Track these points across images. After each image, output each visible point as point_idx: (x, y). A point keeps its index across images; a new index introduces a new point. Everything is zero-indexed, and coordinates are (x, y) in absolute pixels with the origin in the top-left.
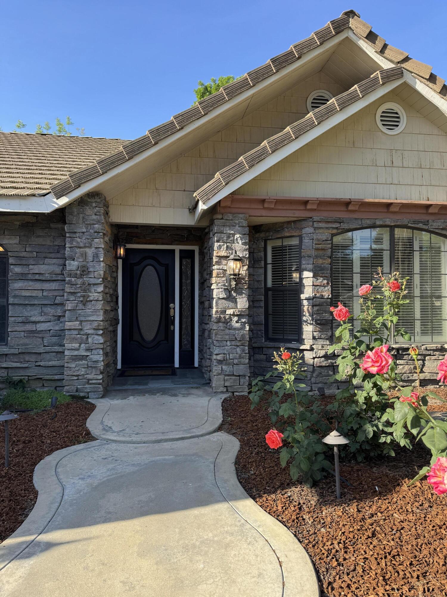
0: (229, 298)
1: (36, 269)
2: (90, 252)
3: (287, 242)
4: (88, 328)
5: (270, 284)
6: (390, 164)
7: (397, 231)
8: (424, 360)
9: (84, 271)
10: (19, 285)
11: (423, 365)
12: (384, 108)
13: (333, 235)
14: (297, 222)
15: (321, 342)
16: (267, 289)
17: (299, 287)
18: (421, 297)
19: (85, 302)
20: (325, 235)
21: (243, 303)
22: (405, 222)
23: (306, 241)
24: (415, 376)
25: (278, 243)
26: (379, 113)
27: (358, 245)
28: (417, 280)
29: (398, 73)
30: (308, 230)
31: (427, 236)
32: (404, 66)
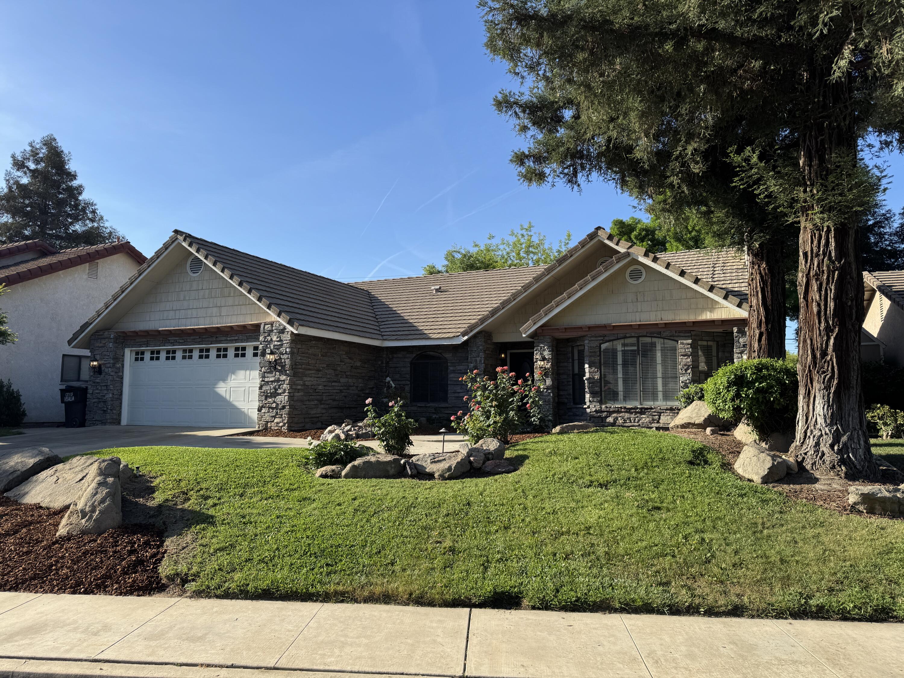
0: (543, 380)
1: (458, 368)
2: (478, 360)
3: (581, 348)
6: (635, 300)
7: (641, 339)
8: (660, 416)
11: (659, 419)
12: (632, 268)
13: (600, 344)
14: (582, 338)
15: (594, 404)
17: (584, 373)
18: (663, 378)
20: (596, 343)
21: (549, 382)
22: (645, 334)
24: (653, 425)
26: (628, 271)
27: (620, 348)
28: (659, 368)
29: (628, 254)
30: (586, 342)
31: (662, 340)
32: (629, 251)
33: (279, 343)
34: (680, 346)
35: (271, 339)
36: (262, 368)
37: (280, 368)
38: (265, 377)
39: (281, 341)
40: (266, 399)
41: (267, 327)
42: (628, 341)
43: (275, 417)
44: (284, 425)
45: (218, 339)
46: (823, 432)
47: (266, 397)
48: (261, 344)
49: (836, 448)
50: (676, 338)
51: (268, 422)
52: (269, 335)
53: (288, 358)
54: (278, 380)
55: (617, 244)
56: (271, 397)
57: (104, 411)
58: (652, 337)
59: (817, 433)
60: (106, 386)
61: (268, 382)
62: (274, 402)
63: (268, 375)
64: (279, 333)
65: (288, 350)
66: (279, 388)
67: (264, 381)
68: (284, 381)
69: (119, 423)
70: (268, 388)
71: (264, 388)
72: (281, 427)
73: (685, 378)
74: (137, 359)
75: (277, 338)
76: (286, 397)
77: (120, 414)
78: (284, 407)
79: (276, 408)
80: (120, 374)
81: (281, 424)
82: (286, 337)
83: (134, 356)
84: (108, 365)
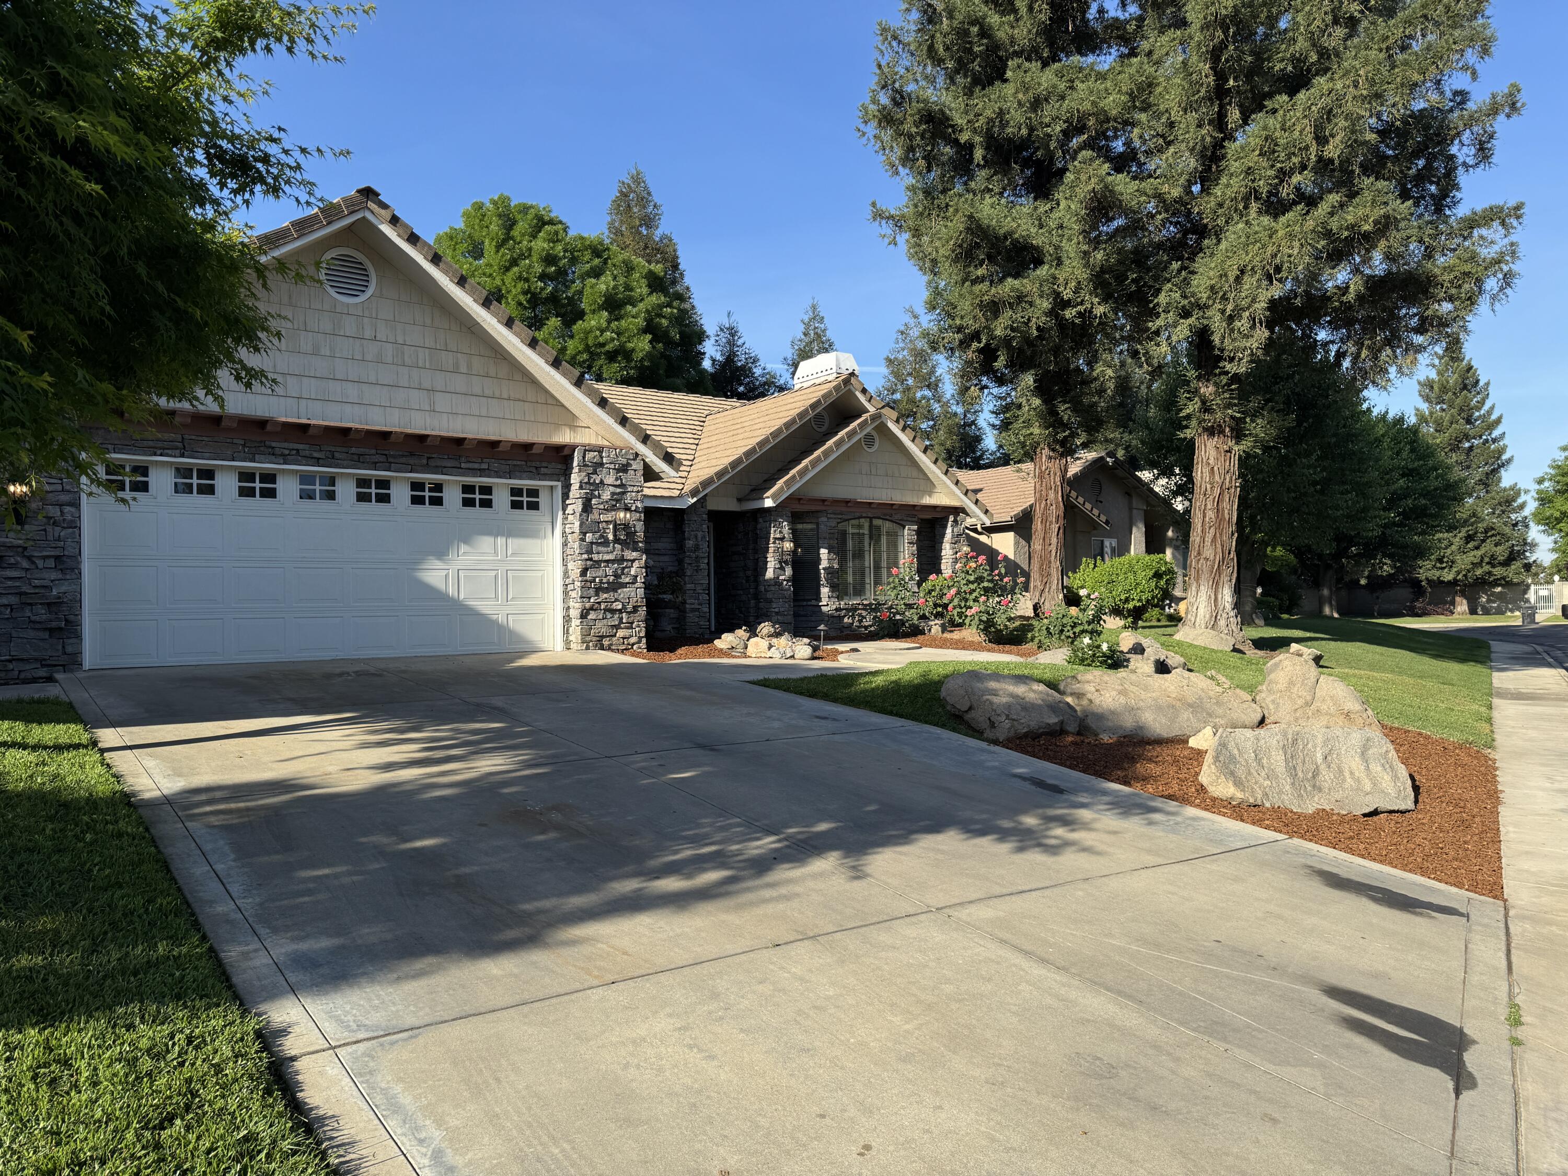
0: (782, 568)
2: (700, 535)
4: (699, 589)
6: (869, 473)
7: (873, 520)
9: (697, 548)
13: (838, 523)
14: (815, 513)
15: (836, 599)
17: (819, 560)
19: (698, 570)
20: (833, 523)
22: (878, 515)
23: (822, 527)
27: (851, 530)
29: (879, 416)
30: (823, 519)
31: (890, 524)
32: (882, 411)
33: (618, 490)
34: (906, 532)
35: (602, 482)
36: (585, 534)
37: (624, 537)
38: (592, 553)
39: (622, 486)
40: (597, 595)
41: (588, 455)
42: (862, 521)
43: (617, 627)
44: (639, 642)
47: (598, 590)
48: (581, 487)
50: (902, 522)
51: (602, 637)
52: (595, 472)
53: (639, 520)
54: (622, 560)
55: (870, 401)
56: (606, 590)
57: (55, 631)
58: (883, 519)
61: (598, 562)
62: (616, 600)
63: (601, 549)
64: (618, 471)
65: (639, 505)
66: (623, 573)
68: (633, 561)
69: (79, 663)
70: (600, 573)
71: (589, 576)
72: (634, 644)
73: (911, 569)
76: (641, 592)
78: (635, 609)
79: (621, 611)
81: (632, 640)
82: (636, 481)
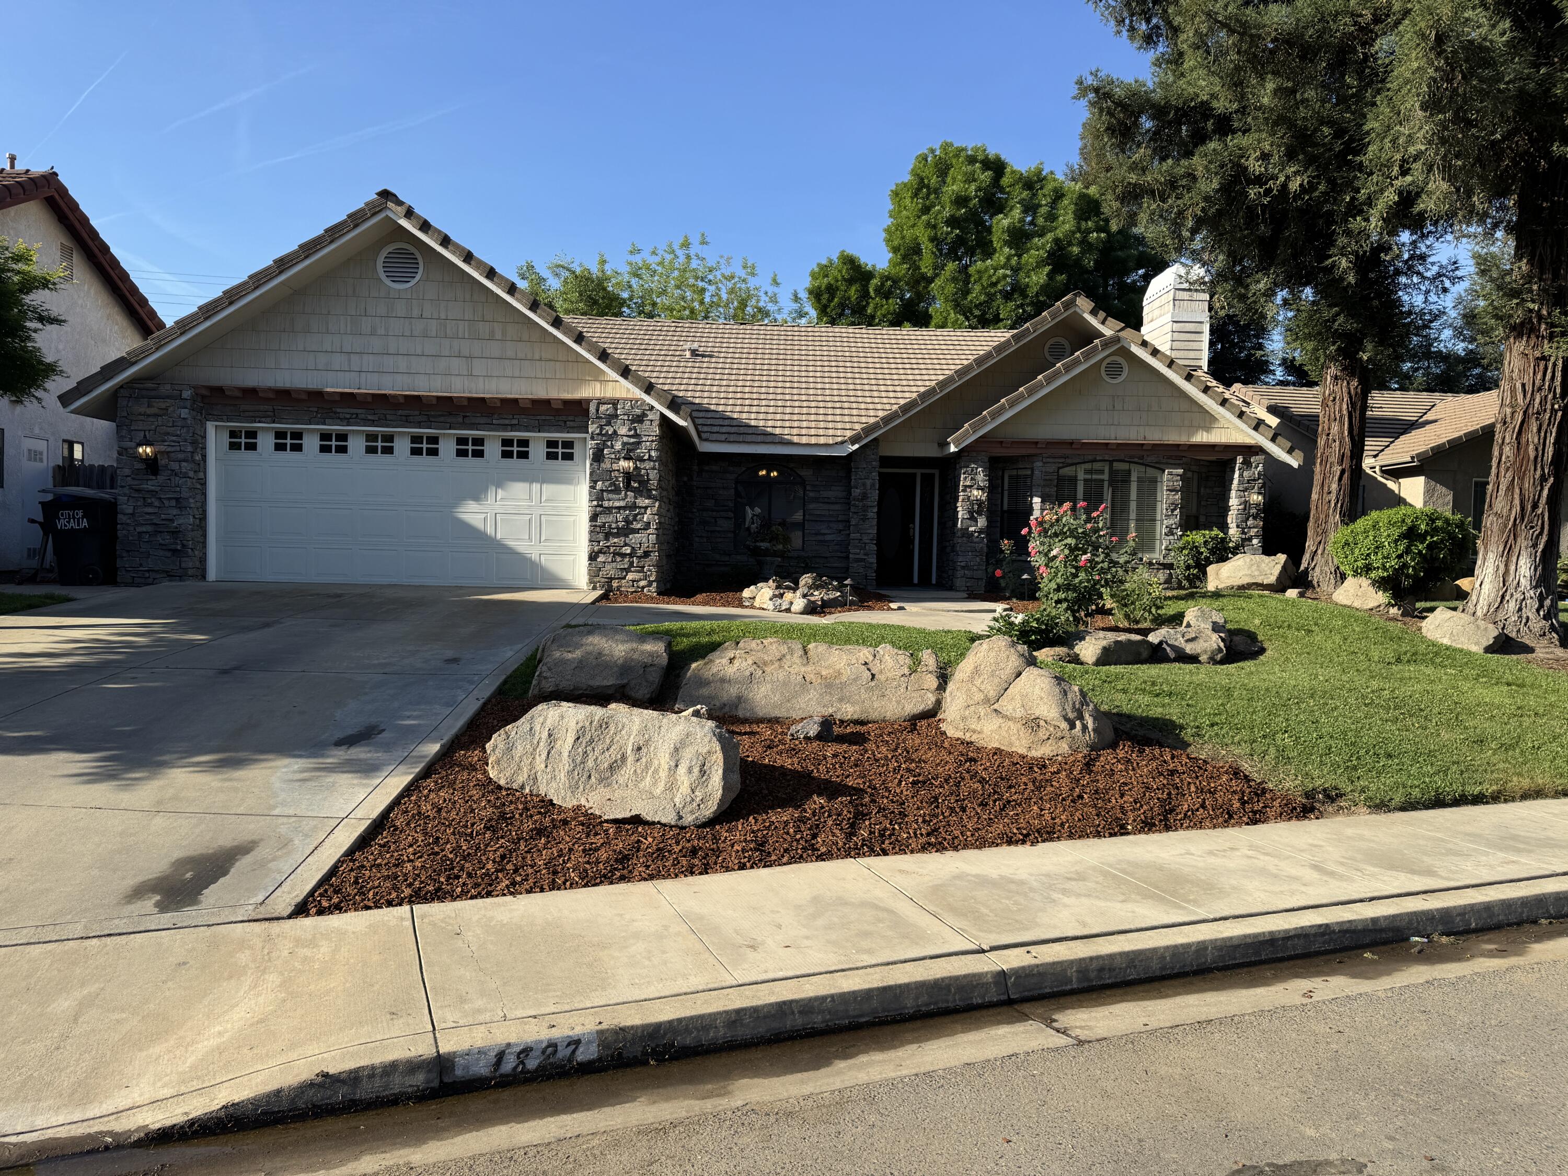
0: (973, 519)
2: (869, 482)
3: (1021, 472)
4: (866, 539)
5: (1005, 507)
7: (1115, 464)
9: (864, 496)
10: (812, 506)
12: (1108, 360)
13: (1059, 468)
14: (1030, 457)
16: (1003, 512)
17: (1030, 510)
18: (1137, 520)
20: (1052, 468)
21: (982, 522)
22: (1121, 457)
23: (1036, 472)
25: (1014, 472)
26: (1104, 364)
27: (1081, 476)
28: (1133, 506)
29: (1116, 340)
30: (1038, 464)
31: (1142, 468)
32: (1120, 334)
33: (632, 440)
34: (1165, 477)
35: (615, 432)
36: (595, 482)
37: (636, 485)
38: (603, 500)
39: (636, 435)
40: (607, 538)
41: (603, 408)
42: (1097, 466)
43: (627, 570)
44: (650, 584)
45: (467, 421)
46: (1527, 595)
47: (607, 536)
48: (592, 438)
49: (1542, 613)
50: (1162, 466)
51: (611, 579)
52: (609, 424)
53: (654, 468)
54: (634, 507)
55: (1103, 323)
56: (617, 535)
57: (175, 551)
58: (1130, 462)
59: (1519, 596)
60: (177, 499)
61: (609, 510)
62: (626, 545)
63: (610, 496)
64: (633, 421)
65: (653, 453)
66: (635, 520)
67: (601, 506)
68: (646, 508)
69: (204, 577)
70: (610, 518)
71: (600, 521)
72: (643, 588)
73: (1171, 522)
74: (234, 446)
75: (630, 430)
76: (653, 538)
77: (203, 560)
78: (646, 554)
79: (631, 555)
80: (201, 475)
81: (642, 583)
82: (651, 431)
83: (226, 439)
84: (181, 456)
